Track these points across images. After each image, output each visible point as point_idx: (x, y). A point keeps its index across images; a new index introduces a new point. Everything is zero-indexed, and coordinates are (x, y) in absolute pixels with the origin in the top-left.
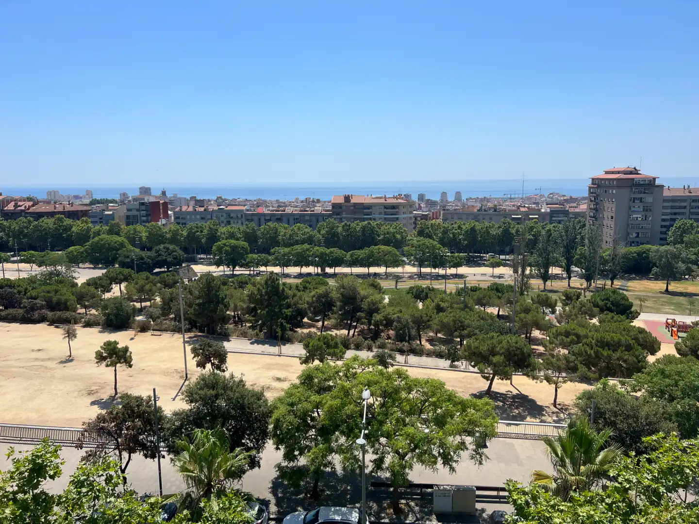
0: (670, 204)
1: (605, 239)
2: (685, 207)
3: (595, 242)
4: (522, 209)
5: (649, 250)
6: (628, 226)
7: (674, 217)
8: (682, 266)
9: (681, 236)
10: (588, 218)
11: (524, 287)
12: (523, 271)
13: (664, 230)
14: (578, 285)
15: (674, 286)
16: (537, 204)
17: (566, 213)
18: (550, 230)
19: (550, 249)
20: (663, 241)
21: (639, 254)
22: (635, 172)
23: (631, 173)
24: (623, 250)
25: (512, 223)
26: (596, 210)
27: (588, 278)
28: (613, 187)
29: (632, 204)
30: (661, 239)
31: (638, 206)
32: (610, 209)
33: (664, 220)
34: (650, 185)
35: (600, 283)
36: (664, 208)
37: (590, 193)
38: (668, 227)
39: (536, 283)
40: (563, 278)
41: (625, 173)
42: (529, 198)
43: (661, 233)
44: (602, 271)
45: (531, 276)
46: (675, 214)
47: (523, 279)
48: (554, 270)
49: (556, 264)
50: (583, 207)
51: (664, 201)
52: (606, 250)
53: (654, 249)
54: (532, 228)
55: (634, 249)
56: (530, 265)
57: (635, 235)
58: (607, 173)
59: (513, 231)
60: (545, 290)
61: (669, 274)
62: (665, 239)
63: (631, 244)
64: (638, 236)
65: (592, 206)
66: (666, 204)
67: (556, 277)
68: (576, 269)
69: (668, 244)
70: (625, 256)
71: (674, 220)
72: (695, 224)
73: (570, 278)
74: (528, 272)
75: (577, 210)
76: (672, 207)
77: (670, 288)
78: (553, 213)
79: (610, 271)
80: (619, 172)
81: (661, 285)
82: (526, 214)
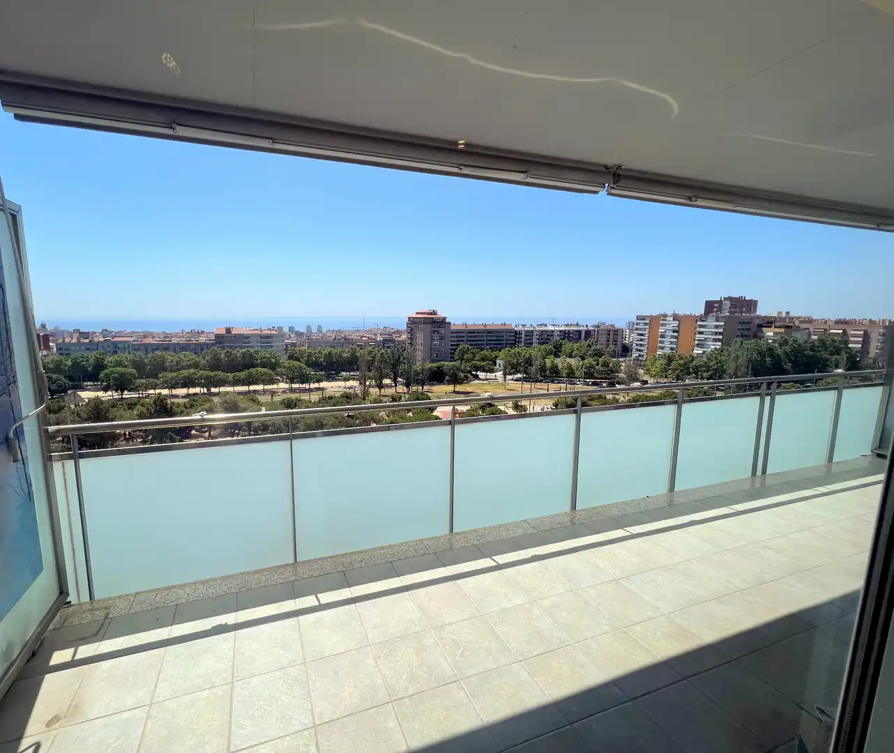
0: (455, 335)
1: (418, 358)
2: (464, 337)
3: (411, 361)
4: (364, 339)
5: (444, 365)
6: (431, 349)
7: (458, 343)
8: (462, 375)
9: (463, 355)
10: (407, 345)
11: (366, 394)
12: (365, 383)
13: (453, 351)
14: (401, 391)
15: (459, 388)
16: (375, 335)
17: (393, 341)
18: (382, 353)
19: (382, 366)
20: (452, 359)
21: (438, 368)
22: (434, 313)
23: (431, 314)
24: (429, 365)
25: (358, 348)
26: (412, 338)
27: (408, 385)
28: (421, 324)
29: (433, 335)
30: (451, 357)
31: (436, 336)
32: (420, 338)
33: (452, 345)
34: (442, 323)
35: (414, 388)
36: (451, 337)
37: (408, 327)
38: (455, 350)
39: (374, 391)
40: (392, 387)
41: (428, 314)
42: (370, 331)
43: (451, 354)
44: (417, 380)
45: (370, 386)
46: (459, 341)
47: (365, 389)
48: (387, 381)
49: (387, 376)
50: (404, 337)
51: (451, 333)
52: (418, 366)
53: (447, 364)
54: (371, 352)
55: (435, 365)
56: (370, 378)
57: (435, 355)
58: (417, 313)
59: (358, 354)
60: (380, 395)
61: (455, 380)
62: (453, 358)
63: (433, 361)
64: (437, 356)
65: (409, 336)
66: (453, 335)
67: (388, 386)
68: (400, 380)
69: (455, 361)
70: (430, 369)
71: (458, 345)
72: (470, 348)
73: (396, 386)
74: (367, 383)
75: (400, 339)
76: (457, 337)
77: (456, 390)
78: (385, 341)
79: (421, 380)
80: (424, 313)
81: (450, 388)
82: (367, 343)
